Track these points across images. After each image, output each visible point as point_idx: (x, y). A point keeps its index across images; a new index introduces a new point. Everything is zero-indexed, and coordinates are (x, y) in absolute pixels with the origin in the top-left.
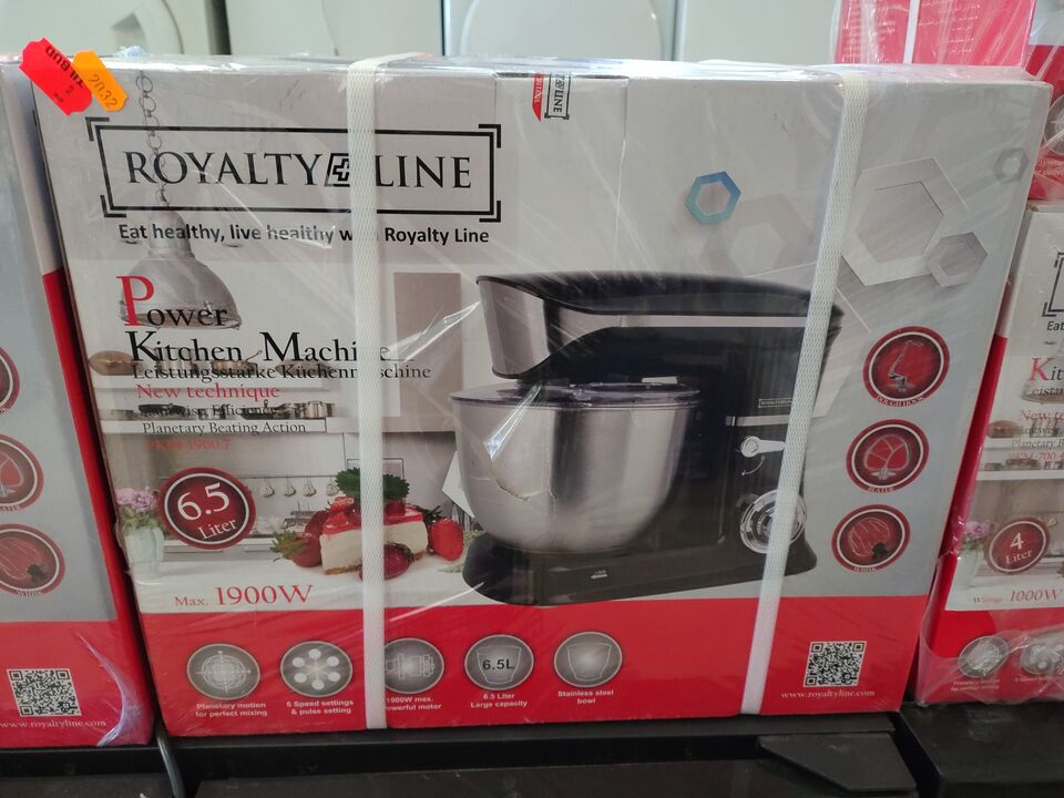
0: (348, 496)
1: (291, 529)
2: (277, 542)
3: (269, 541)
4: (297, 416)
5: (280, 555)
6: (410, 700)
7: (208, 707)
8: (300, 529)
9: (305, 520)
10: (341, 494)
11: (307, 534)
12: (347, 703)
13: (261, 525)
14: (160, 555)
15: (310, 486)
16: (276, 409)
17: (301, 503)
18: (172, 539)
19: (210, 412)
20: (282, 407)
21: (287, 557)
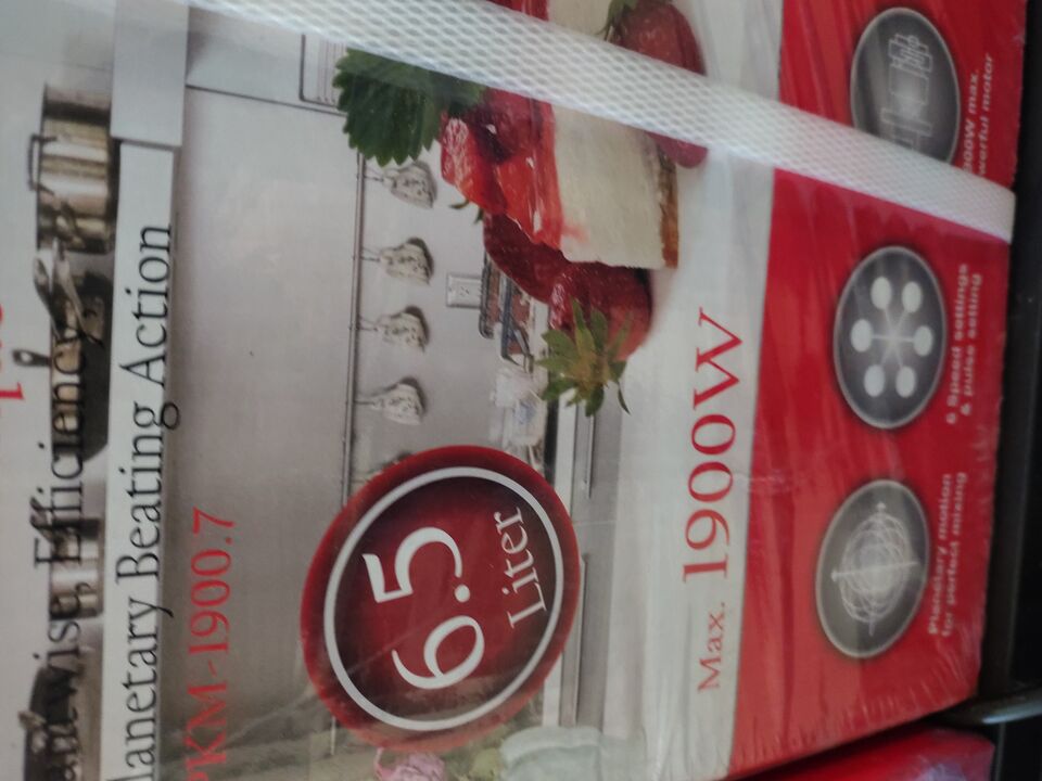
0: (441, 135)
1: (538, 344)
2: (570, 394)
3: (567, 417)
4: (100, 246)
5: (610, 390)
6: (970, 125)
7: (936, 610)
8: (539, 317)
9: (512, 295)
10: (432, 156)
11: (556, 298)
12: (963, 280)
13: (517, 436)
14: (583, 736)
15: (396, 257)
16: (59, 323)
17: (452, 297)
18: (539, 704)
19: (67, 577)
20: (53, 297)
21: (618, 370)
